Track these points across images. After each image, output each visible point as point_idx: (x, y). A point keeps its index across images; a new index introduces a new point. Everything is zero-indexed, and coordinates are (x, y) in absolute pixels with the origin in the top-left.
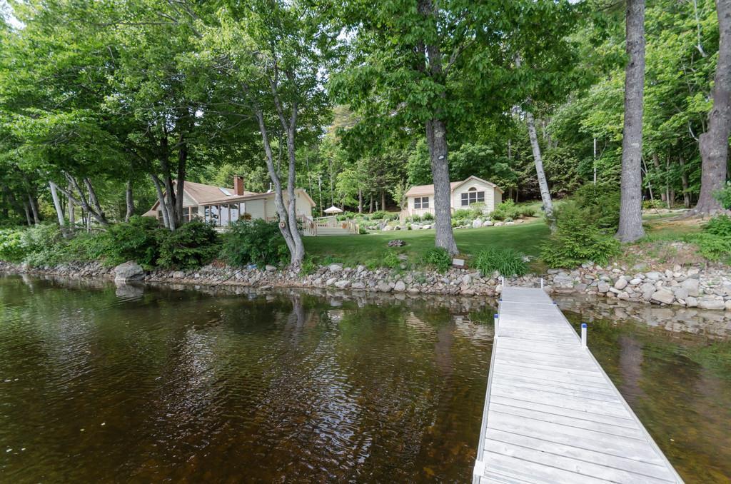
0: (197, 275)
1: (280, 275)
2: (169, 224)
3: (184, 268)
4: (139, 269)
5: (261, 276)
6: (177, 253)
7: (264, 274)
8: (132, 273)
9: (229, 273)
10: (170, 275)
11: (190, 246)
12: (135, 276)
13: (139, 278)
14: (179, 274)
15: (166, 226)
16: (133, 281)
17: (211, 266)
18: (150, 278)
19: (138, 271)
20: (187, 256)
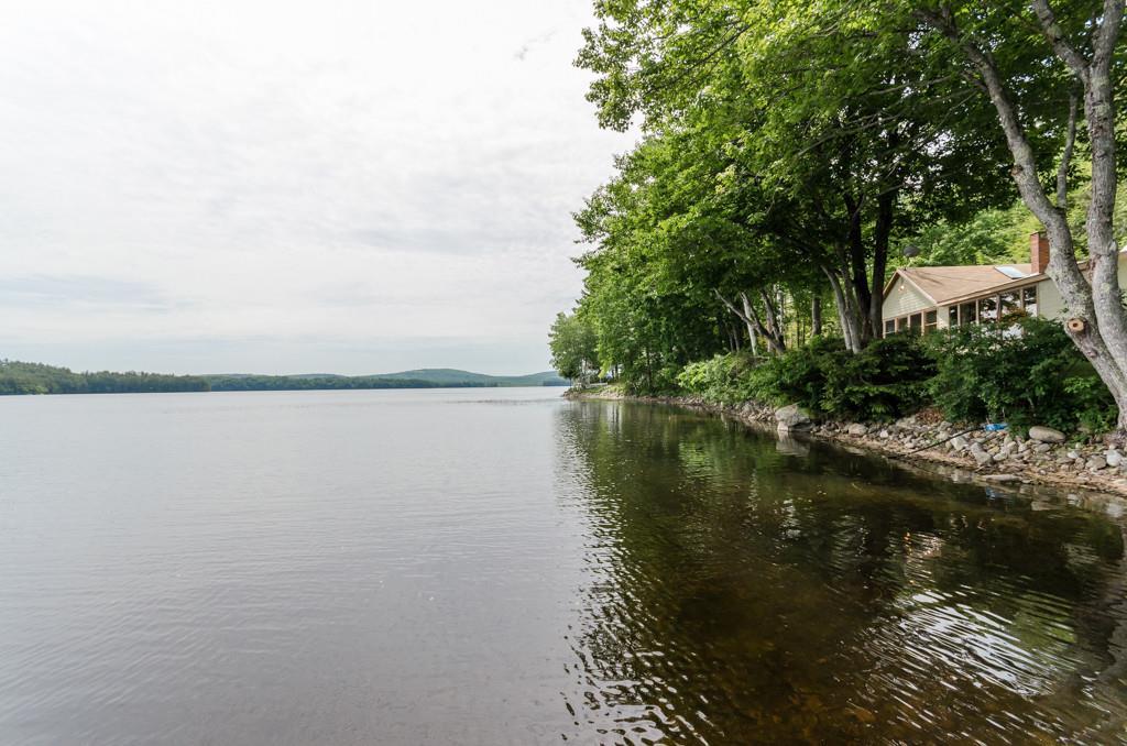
0: (884, 434)
1: (1072, 455)
2: (851, 345)
3: (867, 419)
4: (804, 415)
5: (1015, 449)
6: (851, 393)
7: (1022, 447)
8: (795, 421)
9: (942, 436)
10: (845, 429)
11: (876, 380)
12: (799, 425)
13: (805, 429)
14: (857, 429)
15: (848, 347)
16: (797, 431)
17: (912, 420)
18: (818, 431)
19: (802, 418)
20: (868, 400)
